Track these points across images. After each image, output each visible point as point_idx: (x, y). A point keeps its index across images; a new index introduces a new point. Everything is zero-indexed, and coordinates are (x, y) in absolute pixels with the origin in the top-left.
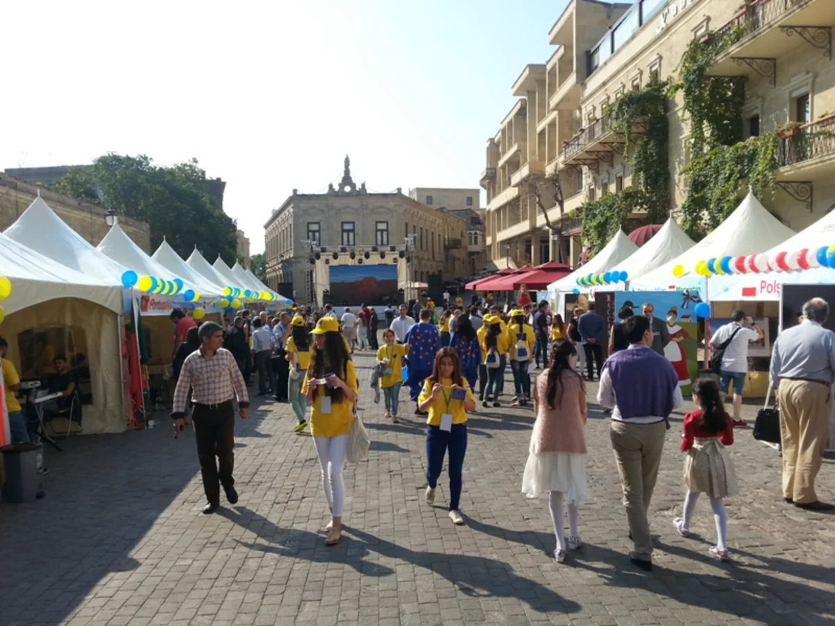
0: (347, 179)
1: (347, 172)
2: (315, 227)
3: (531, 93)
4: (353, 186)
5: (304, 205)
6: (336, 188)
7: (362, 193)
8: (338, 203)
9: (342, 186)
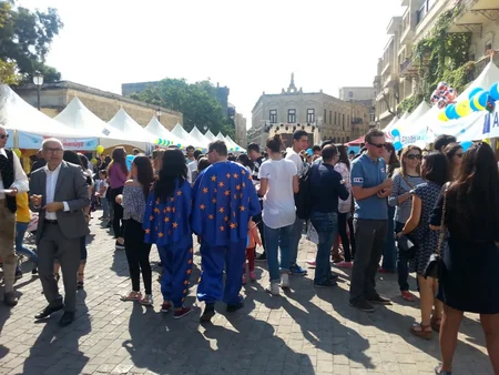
0: (292, 85)
1: (292, 81)
2: (274, 112)
3: (396, 32)
4: (295, 89)
5: (269, 100)
6: (286, 90)
7: (300, 93)
8: (286, 98)
9: (289, 89)
